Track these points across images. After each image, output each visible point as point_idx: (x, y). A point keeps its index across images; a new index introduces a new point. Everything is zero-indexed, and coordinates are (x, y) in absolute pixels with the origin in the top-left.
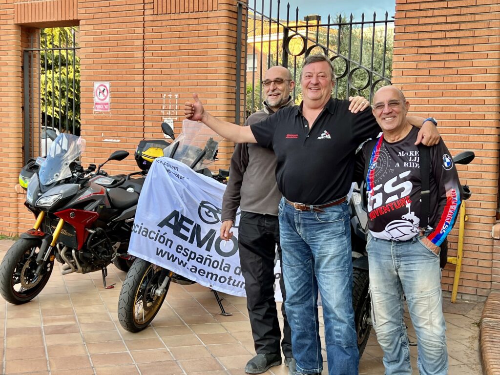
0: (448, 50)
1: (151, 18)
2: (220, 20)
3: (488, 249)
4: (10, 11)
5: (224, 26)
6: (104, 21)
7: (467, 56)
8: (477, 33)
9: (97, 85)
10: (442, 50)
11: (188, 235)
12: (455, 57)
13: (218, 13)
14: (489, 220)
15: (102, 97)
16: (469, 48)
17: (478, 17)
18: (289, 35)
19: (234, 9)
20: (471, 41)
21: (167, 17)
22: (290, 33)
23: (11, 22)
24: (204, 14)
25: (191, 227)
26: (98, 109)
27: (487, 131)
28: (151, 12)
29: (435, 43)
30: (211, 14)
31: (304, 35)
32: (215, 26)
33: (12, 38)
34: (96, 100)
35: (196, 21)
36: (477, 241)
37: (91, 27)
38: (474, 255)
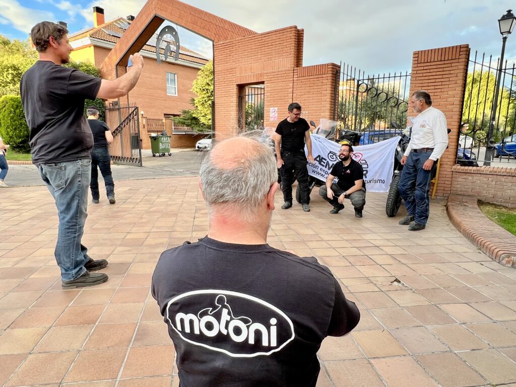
0: (436, 87)
1: (297, 79)
2: (328, 78)
3: (450, 176)
4: (234, 79)
5: (330, 80)
6: (276, 81)
7: (445, 90)
8: (451, 79)
9: (271, 109)
10: (433, 88)
11: (325, 165)
12: (439, 90)
13: (328, 75)
14: (452, 163)
15: (273, 114)
16: (447, 86)
17: (452, 72)
18: (360, 83)
19: (334, 73)
20: (447, 83)
21: (304, 78)
22: (360, 82)
23: (235, 84)
24: (321, 76)
25: (326, 162)
26: (272, 120)
27: (453, 123)
28: (297, 76)
29: (430, 84)
30: (324, 76)
31: (367, 83)
32: (326, 81)
33: (234, 91)
34: (271, 116)
35: (317, 79)
36: (445, 173)
37: (270, 84)
38: (443, 179)
